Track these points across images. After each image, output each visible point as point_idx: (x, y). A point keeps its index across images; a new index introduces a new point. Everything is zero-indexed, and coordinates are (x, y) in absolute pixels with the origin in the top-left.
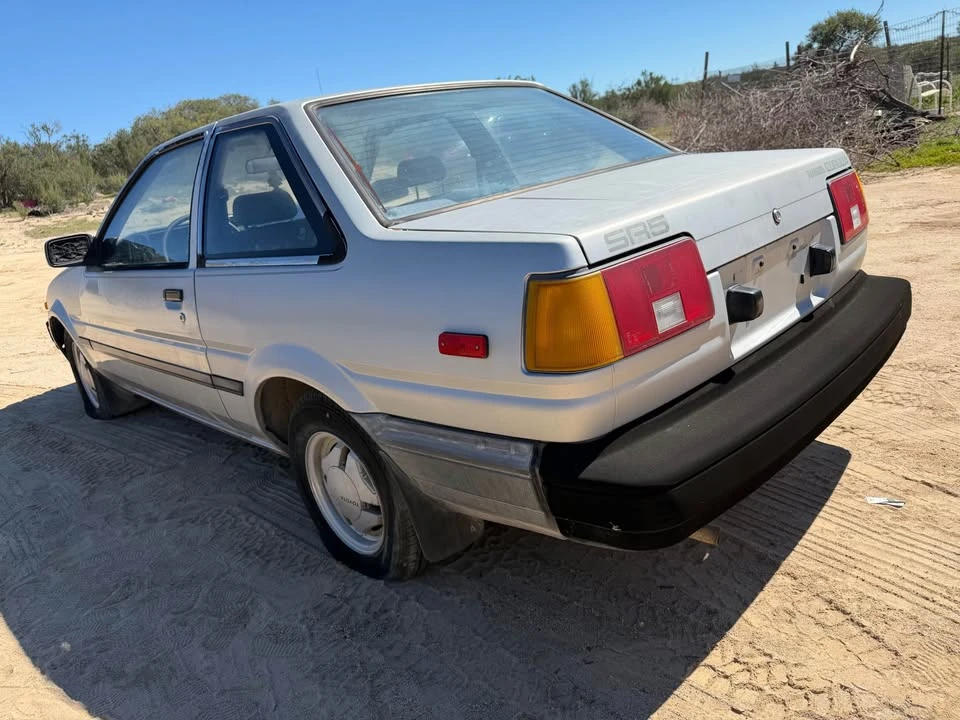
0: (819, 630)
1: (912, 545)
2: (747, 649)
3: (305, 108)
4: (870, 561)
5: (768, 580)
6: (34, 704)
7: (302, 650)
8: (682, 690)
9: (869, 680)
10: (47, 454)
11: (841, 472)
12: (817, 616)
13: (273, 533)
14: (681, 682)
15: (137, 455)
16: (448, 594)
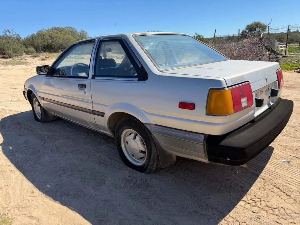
0: (272, 193)
1: (295, 173)
2: (253, 197)
3: (132, 35)
4: (284, 176)
5: (256, 179)
6: (43, 201)
7: (124, 191)
8: (237, 206)
9: (289, 206)
10: (26, 132)
11: (272, 153)
12: (272, 190)
13: (107, 158)
14: (237, 205)
15: (56, 133)
16: (164, 178)
